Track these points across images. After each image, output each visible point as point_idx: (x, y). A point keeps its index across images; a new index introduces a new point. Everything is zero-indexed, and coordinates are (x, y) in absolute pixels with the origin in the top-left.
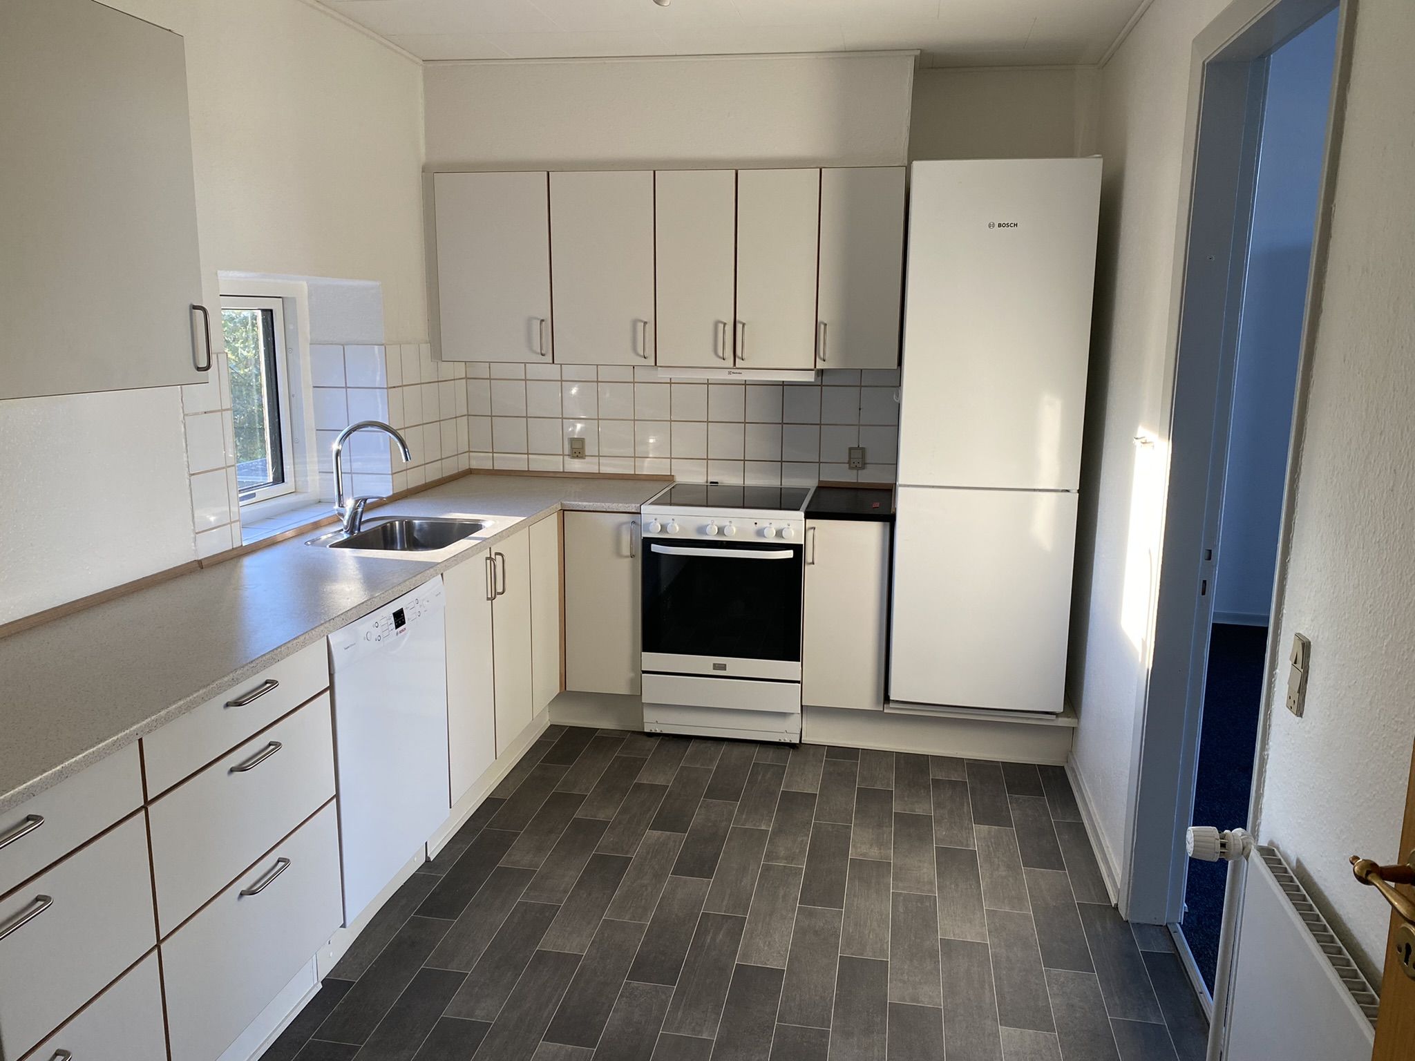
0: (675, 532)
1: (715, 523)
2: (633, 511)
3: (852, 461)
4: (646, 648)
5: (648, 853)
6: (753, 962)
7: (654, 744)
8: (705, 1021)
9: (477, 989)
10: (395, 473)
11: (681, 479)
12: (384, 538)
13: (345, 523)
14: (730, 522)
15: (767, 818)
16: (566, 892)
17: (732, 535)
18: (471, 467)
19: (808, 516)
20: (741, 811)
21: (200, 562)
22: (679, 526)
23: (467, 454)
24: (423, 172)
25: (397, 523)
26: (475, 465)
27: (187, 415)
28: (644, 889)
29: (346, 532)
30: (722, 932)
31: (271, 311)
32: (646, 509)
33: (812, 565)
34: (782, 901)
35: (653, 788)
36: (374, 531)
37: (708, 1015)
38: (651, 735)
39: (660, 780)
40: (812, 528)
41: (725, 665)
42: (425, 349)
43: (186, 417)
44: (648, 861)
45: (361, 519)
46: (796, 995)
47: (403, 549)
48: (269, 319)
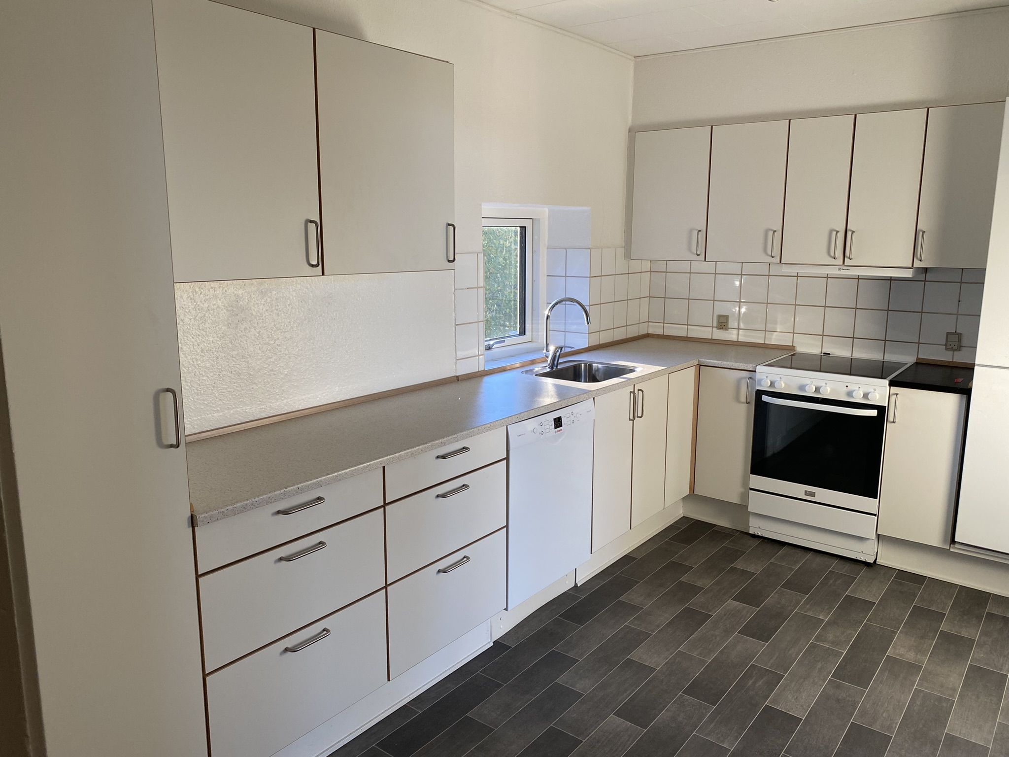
0: (781, 387)
1: (814, 383)
2: (750, 369)
3: (949, 343)
4: (755, 471)
5: (725, 615)
6: (779, 707)
7: (756, 542)
8: (729, 735)
9: (581, 671)
10: (591, 333)
11: (800, 349)
12: (574, 374)
13: (549, 362)
14: (826, 383)
15: (827, 611)
16: (658, 626)
17: (827, 392)
18: (649, 333)
19: (892, 384)
20: (807, 602)
21: (457, 377)
22: (786, 384)
23: (647, 323)
24: (629, 132)
25: (583, 365)
26: (651, 331)
27: (457, 289)
28: (714, 637)
29: (549, 367)
30: (762, 681)
31: (525, 227)
32: (759, 369)
33: (893, 424)
34: (818, 672)
35: (744, 572)
36: (567, 369)
37: (733, 732)
38: (754, 536)
39: (751, 569)
40: (895, 394)
41: (815, 493)
42: (621, 252)
43: (456, 291)
44: (723, 620)
45: (558, 360)
46: (805, 739)
47: (585, 382)
48: (524, 232)
